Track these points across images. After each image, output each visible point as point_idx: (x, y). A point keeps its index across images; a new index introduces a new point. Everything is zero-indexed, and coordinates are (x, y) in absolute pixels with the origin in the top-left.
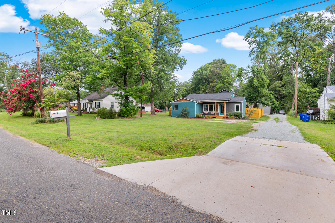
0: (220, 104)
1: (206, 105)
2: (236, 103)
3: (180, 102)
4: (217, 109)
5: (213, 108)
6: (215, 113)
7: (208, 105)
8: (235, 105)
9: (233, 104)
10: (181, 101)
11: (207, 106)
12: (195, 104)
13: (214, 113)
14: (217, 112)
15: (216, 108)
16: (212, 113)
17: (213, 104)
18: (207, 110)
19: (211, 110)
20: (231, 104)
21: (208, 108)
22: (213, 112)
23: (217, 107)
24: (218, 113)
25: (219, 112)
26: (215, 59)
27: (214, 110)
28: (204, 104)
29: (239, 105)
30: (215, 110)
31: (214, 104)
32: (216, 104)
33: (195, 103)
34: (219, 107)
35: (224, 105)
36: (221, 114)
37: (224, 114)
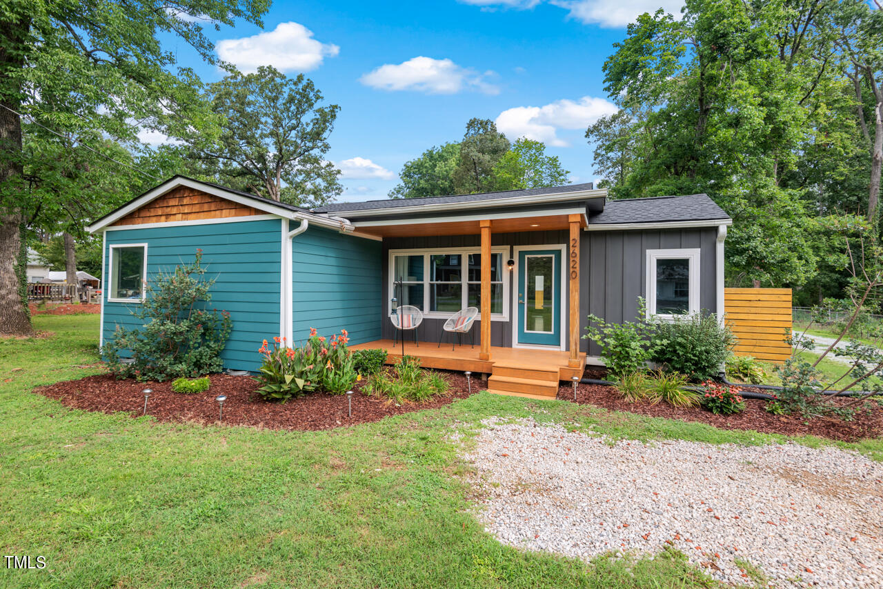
0: (518, 249)
1: (412, 259)
2: (663, 240)
3: (163, 224)
4: (496, 291)
5: (465, 281)
6: (477, 324)
7: (422, 257)
8: (653, 255)
9: (631, 247)
10: (168, 216)
11: (415, 266)
12: (286, 235)
13: (465, 327)
14: (495, 317)
15: (485, 283)
16: (455, 322)
17: (465, 253)
18: (414, 297)
19: (447, 296)
20: (614, 247)
21: (427, 282)
22: (461, 319)
23: (494, 276)
24: (502, 323)
25: (505, 317)
26: (475, 119)
27: (470, 305)
28: (393, 254)
29: (693, 255)
30: (475, 299)
31: (473, 250)
32: (485, 250)
33: (284, 227)
34: (511, 272)
35: (553, 256)
36: (526, 331)
37: (552, 333)
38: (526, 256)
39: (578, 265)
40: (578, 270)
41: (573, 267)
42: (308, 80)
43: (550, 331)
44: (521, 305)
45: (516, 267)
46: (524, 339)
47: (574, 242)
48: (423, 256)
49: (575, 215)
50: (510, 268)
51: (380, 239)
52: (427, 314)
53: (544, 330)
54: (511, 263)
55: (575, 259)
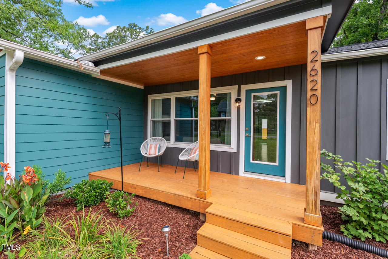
0: (244, 88)
1: (164, 101)
7: (170, 100)
12: (7, 68)
13: (196, 156)
14: (225, 148)
16: (188, 153)
21: (172, 118)
22: (195, 149)
24: (231, 153)
25: (233, 148)
28: (151, 98)
32: (202, 78)
33: (7, 60)
34: (239, 108)
35: (278, 92)
36: (252, 161)
37: (277, 164)
38: (253, 94)
39: (318, 87)
40: (319, 93)
41: (311, 90)
42: (151, 28)
43: (275, 162)
44: (247, 138)
45: (243, 105)
46: (250, 168)
47: (313, 55)
48: (170, 98)
49: (316, 18)
50: (237, 104)
51: (141, 87)
52: (173, 143)
53: (269, 161)
54: (238, 100)
55: (315, 78)
